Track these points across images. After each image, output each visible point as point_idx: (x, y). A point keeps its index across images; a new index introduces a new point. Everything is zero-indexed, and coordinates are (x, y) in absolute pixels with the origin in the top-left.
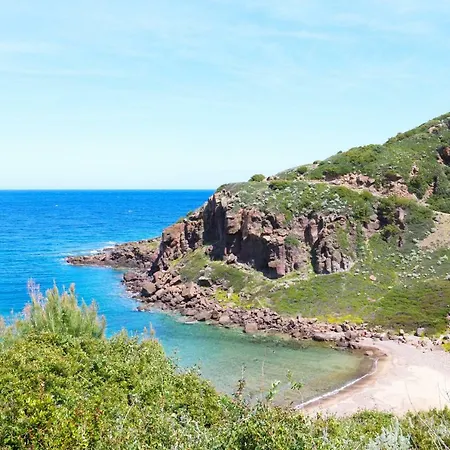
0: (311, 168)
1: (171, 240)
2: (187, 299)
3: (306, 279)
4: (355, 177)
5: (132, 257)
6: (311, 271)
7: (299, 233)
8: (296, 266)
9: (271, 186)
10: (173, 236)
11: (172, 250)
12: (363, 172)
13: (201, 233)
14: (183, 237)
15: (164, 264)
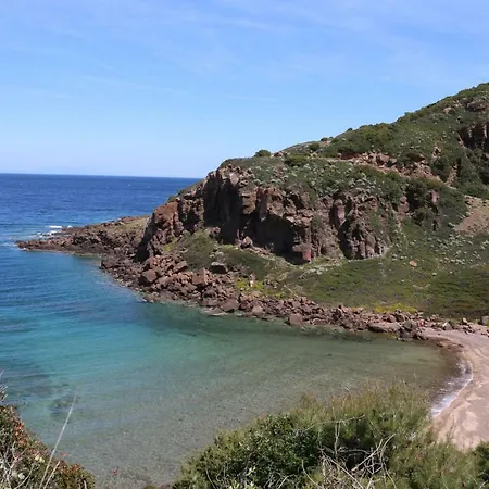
0: (323, 144)
1: (163, 221)
2: (201, 287)
3: (338, 265)
4: (375, 156)
5: (97, 242)
6: (342, 256)
7: (323, 214)
8: (324, 251)
9: (288, 162)
10: (165, 216)
11: (164, 233)
12: (383, 151)
13: (200, 213)
14: (177, 218)
15: (154, 248)
